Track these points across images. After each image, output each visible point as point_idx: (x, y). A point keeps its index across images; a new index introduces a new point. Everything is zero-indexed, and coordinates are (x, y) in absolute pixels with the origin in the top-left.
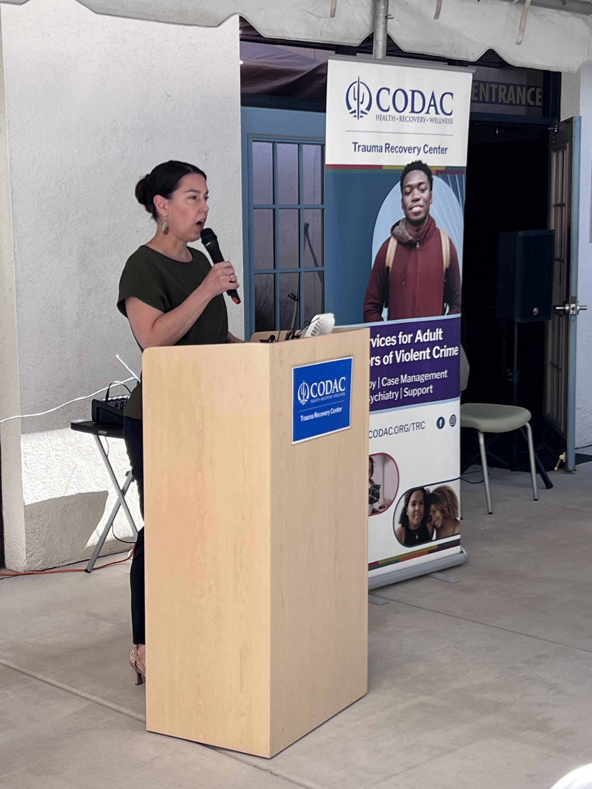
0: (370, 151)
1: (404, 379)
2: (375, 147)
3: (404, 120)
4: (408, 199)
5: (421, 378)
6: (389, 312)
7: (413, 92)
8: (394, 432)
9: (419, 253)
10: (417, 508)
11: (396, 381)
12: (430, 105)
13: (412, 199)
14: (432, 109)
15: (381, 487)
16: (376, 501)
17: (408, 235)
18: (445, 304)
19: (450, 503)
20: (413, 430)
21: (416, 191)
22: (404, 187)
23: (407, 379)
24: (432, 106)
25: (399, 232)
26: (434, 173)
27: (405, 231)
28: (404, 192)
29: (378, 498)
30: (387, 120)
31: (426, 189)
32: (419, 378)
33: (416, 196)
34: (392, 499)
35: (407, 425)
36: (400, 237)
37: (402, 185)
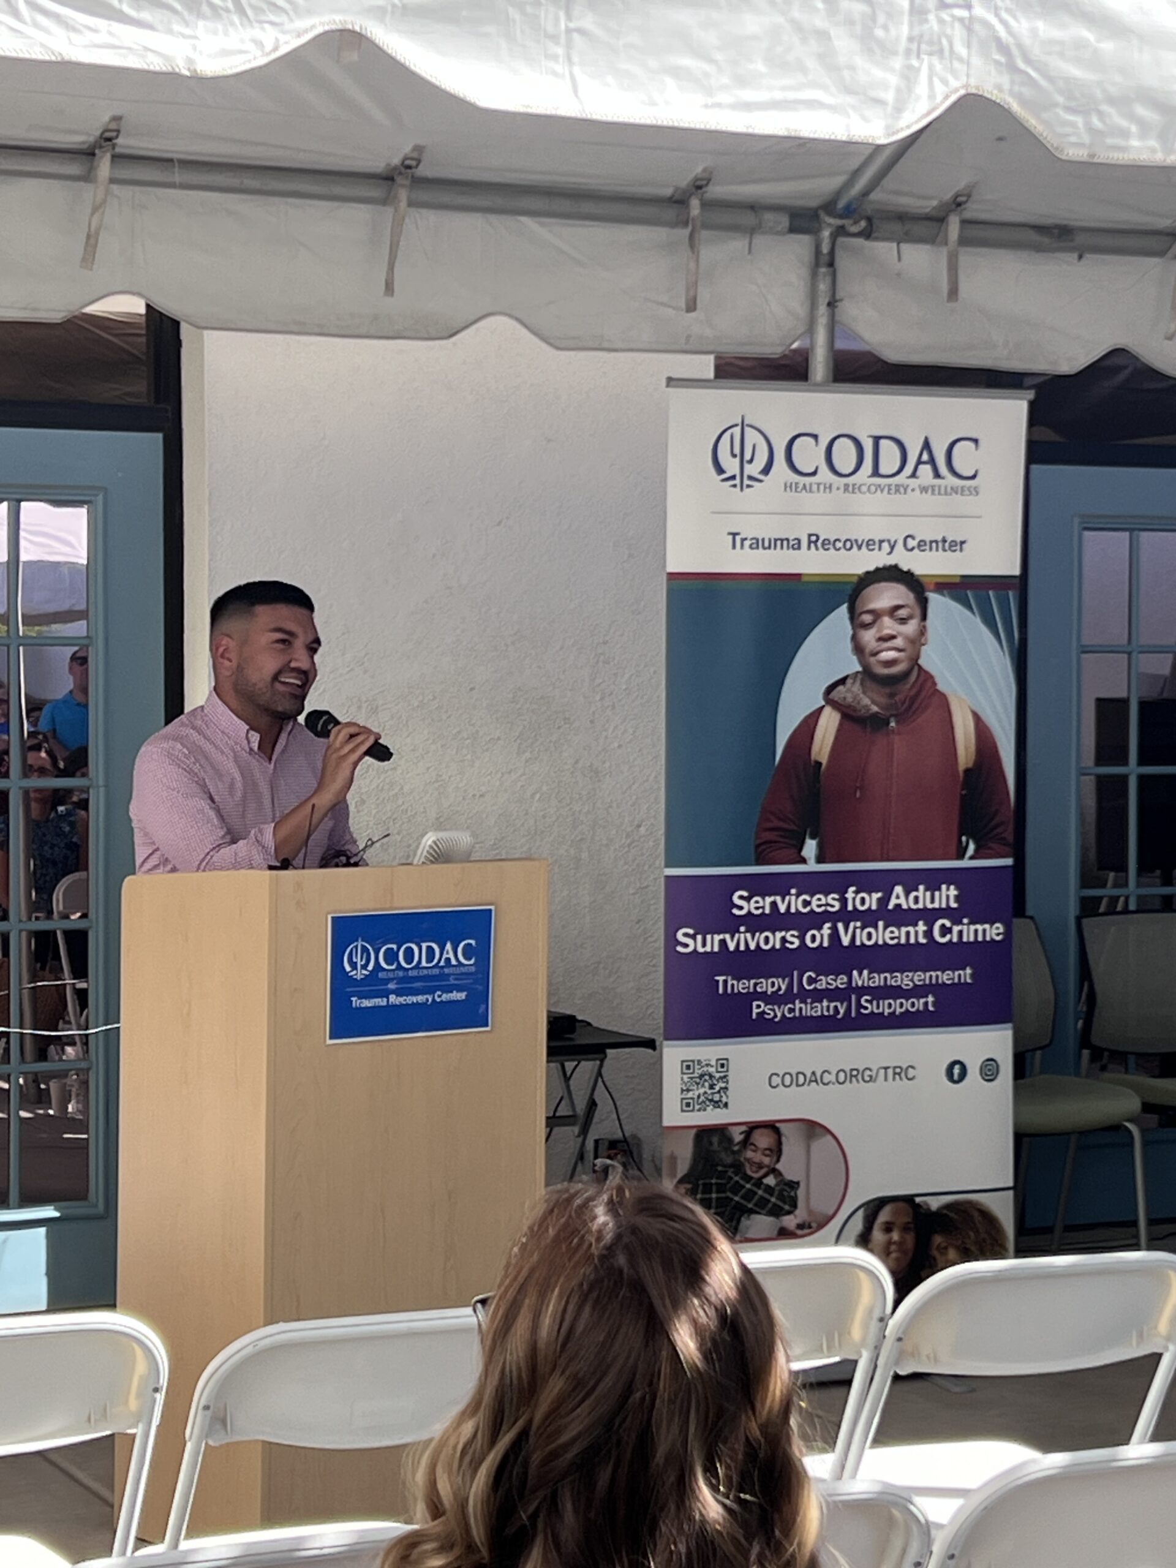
0: (769, 548)
1: (861, 978)
2: (782, 540)
3: (856, 490)
4: (869, 637)
5: (905, 980)
6: (821, 847)
7: (877, 439)
8: (834, 1080)
9: (896, 739)
10: (895, 1236)
11: (839, 981)
12: (919, 462)
13: (878, 636)
14: (926, 470)
15: (802, 1185)
16: (789, 1213)
17: (869, 703)
18: (964, 839)
19: (983, 1235)
20: (886, 1079)
21: (887, 620)
22: (856, 615)
23: (869, 979)
24: (925, 463)
25: (845, 698)
26: (932, 587)
27: (862, 696)
28: (857, 622)
29: (794, 1205)
30: (811, 491)
31: (910, 617)
32: (899, 979)
33: (887, 632)
34: (831, 1212)
35: (870, 1070)
36: (849, 706)
37: (852, 611)
